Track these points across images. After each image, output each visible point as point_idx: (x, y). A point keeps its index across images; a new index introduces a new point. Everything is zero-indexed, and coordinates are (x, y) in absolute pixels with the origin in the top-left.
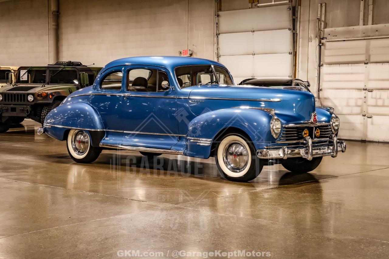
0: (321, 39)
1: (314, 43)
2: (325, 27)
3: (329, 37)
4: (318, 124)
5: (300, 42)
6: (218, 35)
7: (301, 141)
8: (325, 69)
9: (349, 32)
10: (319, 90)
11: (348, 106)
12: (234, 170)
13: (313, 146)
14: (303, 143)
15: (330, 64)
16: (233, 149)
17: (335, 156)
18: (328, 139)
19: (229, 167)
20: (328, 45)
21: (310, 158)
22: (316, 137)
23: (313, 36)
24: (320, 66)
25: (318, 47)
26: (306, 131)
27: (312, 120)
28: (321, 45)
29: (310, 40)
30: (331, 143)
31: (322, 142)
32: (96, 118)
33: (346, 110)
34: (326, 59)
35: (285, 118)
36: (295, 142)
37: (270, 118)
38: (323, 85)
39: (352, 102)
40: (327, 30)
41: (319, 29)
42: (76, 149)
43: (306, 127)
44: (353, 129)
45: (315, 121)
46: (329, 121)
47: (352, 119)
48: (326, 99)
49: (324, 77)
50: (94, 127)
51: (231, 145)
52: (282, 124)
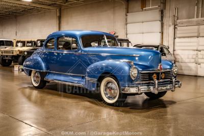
0: (175, 25)
1: (172, 28)
2: (177, 19)
3: (179, 24)
4: (163, 71)
5: (165, 27)
6: (126, 24)
7: (152, 81)
8: (177, 40)
9: (189, 22)
10: (174, 50)
11: (188, 58)
12: (109, 98)
13: (158, 85)
14: (152, 83)
15: (180, 37)
16: (110, 85)
17: (174, 91)
18: (169, 80)
19: (107, 96)
20: (178, 28)
21: (156, 92)
22: (161, 78)
23: (171, 24)
24: (175, 38)
25: (173, 30)
26: (155, 75)
27: (159, 68)
28: (175, 28)
29: (170, 26)
30: (171, 82)
31: (165, 82)
32: (43, 65)
33: (187, 60)
34: (178, 35)
35: (142, 66)
36: (147, 82)
37: (130, 67)
38: (176, 48)
39: (190, 57)
40: (178, 21)
41: (175, 21)
42: (35, 81)
43: (155, 73)
44: (191, 70)
45: (161, 69)
46: (171, 69)
47: (190, 65)
48: (177, 55)
49: (176, 44)
50: (42, 69)
51: (108, 83)
52: (138, 71)
